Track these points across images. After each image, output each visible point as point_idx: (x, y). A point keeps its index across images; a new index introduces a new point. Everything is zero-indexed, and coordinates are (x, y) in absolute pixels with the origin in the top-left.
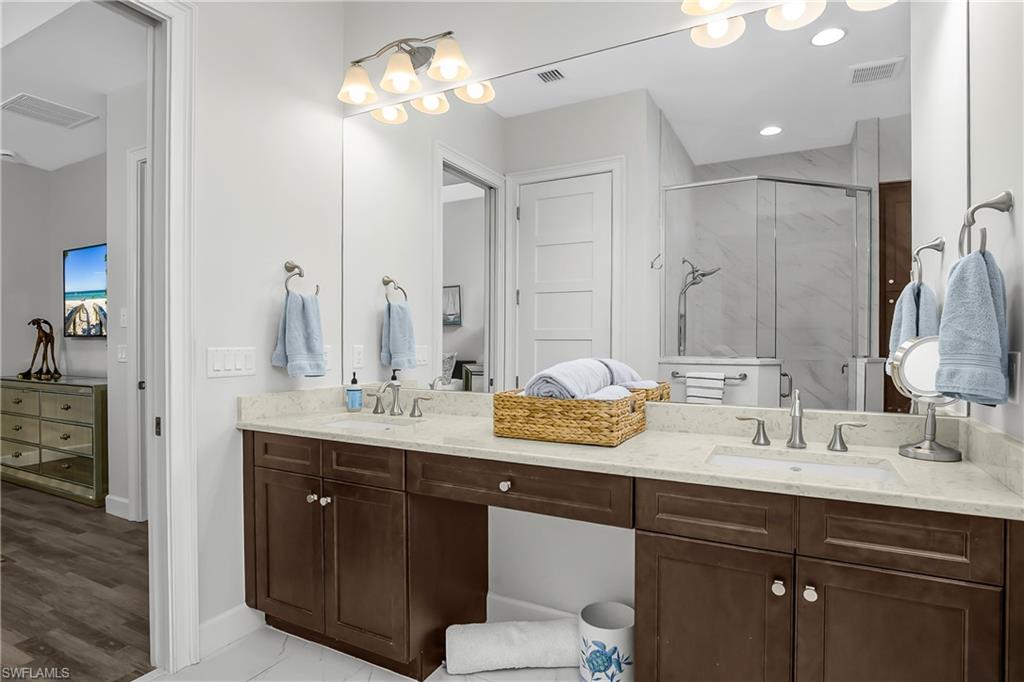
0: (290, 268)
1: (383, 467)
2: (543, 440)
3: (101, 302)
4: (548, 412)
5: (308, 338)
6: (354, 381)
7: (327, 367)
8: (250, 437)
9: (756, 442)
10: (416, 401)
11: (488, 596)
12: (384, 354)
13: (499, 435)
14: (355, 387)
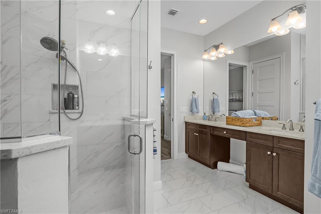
0: (193, 92)
1: (206, 129)
2: (234, 125)
3: (163, 99)
4: (235, 120)
5: (196, 106)
6: (205, 114)
7: (200, 111)
8: (186, 123)
9: (283, 129)
10: (216, 118)
11: (230, 160)
12: (213, 109)
13: (227, 124)
14: (205, 115)
